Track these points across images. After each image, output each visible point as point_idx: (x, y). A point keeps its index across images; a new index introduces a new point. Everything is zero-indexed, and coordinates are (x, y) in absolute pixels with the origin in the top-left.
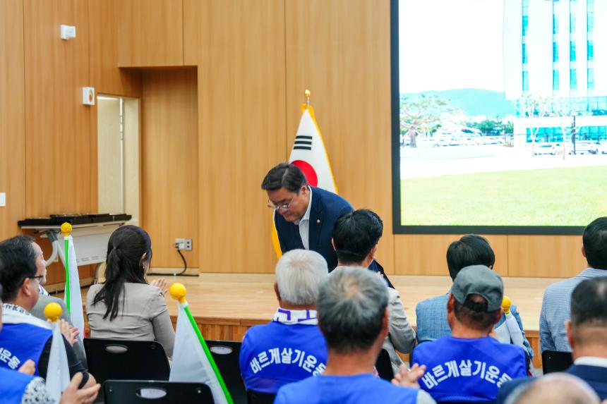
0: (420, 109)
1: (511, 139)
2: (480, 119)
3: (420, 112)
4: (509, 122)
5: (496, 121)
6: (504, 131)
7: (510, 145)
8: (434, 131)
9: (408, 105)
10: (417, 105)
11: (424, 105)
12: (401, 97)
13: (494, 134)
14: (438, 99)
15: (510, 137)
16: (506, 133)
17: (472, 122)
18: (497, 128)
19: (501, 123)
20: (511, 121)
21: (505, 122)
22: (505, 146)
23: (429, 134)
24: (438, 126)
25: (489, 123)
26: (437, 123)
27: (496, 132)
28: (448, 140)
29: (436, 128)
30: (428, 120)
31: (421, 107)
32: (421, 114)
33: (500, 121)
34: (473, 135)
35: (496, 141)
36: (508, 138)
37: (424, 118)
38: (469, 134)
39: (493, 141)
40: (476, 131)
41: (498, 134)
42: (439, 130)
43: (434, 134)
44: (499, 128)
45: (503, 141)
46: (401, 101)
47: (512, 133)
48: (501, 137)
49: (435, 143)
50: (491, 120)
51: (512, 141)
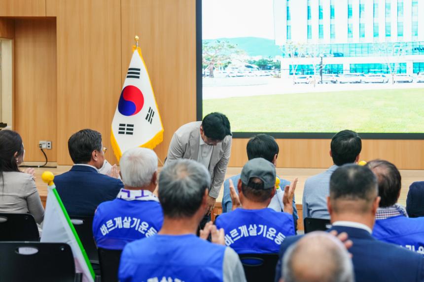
0: (216, 51)
2: (258, 58)
3: (216, 53)
4: (278, 61)
5: (269, 60)
6: (274, 67)
7: (278, 77)
8: (226, 66)
9: (208, 48)
10: (214, 48)
11: (220, 48)
12: (203, 42)
13: (267, 69)
14: (228, 44)
15: (278, 71)
16: (275, 68)
17: (252, 60)
18: (269, 65)
19: (272, 61)
21: (275, 61)
22: (275, 77)
23: (222, 68)
24: (229, 63)
25: (264, 61)
26: (228, 60)
27: (269, 67)
28: (235, 73)
29: (227, 64)
30: (222, 59)
31: (217, 50)
33: (271, 59)
34: (253, 69)
35: (269, 74)
36: (277, 72)
37: (219, 57)
38: (250, 69)
39: (267, 74)
40: (255, 66)
41: (270, 69)
42: (230, 66)
43: (226, 68)
44: (271, 65)
45: (273, 74)
46: (203, 45)
47: (280, 68)
48: (272, 71)
49: (226, 74)
50: (265, 59)
51: (280, 74)
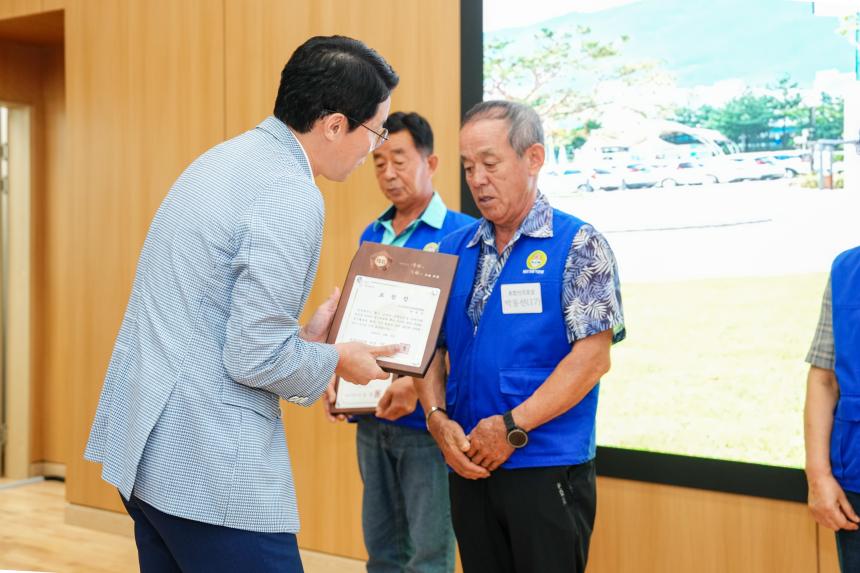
0: (537, 76)
1: (833, 160)
2: (724, 95)
3: (538, 85)
4: (826, 98)
5: (780, 98)
6: (806, 132)
7: (830, 183)
8: (578, 142)
9: (506, 65)
10: (530, 65)
11: (551, 60)
12: (487, 41)
13: (771, 145)
14: (590, 39)
15: (827, 153)
16: (814, 137)
17: (696, 108)
18: (780, 123)
19: (796, 103)
20: (833, 94)
21: (811, 99)
22: (807, 185)
23: (563, 153)
24: (591, 126)
25: (752, 109)
26: (588, 115)
27: (777, 136)
28: (619, 175)
29: (582, 134)
30: (562, 109)
31: (540, 70)
32: (539, 93)
33: (792, 95)
34: (697, 148)
35: (778, 167)
36: (822, 153)
37: (550, 102)
38: (686, 148)
39: (766, 170)
40: (711, 136)
41: (785, 142)
42: (594, 139)
43: (576, 151)
44: (788, 122)
45: (802, 167)
46: (488, 54)
47: (839, 136)
48: (798, 152)
49: (580, 179)
50: (758, 94)
51: (837, 166)
